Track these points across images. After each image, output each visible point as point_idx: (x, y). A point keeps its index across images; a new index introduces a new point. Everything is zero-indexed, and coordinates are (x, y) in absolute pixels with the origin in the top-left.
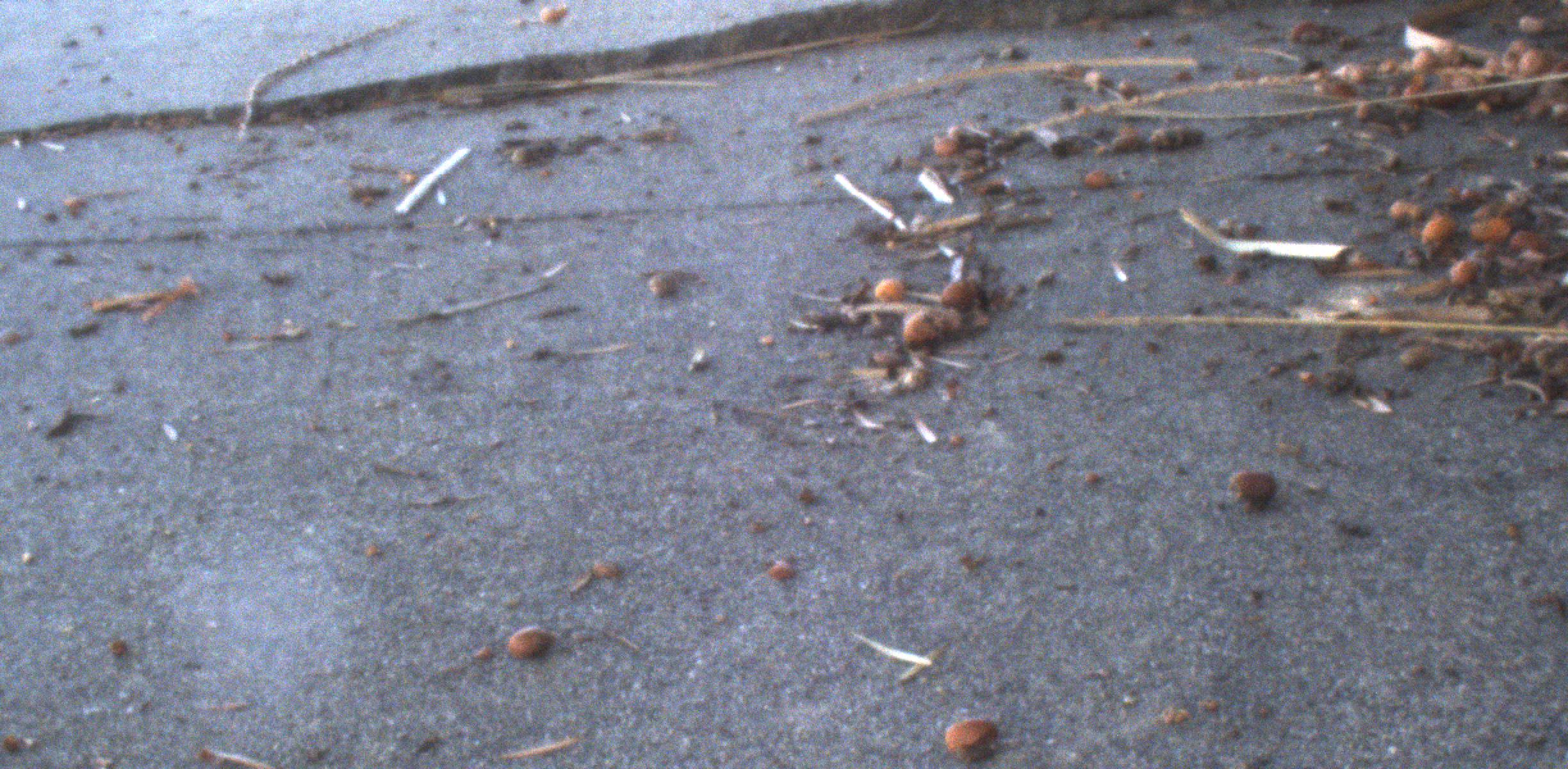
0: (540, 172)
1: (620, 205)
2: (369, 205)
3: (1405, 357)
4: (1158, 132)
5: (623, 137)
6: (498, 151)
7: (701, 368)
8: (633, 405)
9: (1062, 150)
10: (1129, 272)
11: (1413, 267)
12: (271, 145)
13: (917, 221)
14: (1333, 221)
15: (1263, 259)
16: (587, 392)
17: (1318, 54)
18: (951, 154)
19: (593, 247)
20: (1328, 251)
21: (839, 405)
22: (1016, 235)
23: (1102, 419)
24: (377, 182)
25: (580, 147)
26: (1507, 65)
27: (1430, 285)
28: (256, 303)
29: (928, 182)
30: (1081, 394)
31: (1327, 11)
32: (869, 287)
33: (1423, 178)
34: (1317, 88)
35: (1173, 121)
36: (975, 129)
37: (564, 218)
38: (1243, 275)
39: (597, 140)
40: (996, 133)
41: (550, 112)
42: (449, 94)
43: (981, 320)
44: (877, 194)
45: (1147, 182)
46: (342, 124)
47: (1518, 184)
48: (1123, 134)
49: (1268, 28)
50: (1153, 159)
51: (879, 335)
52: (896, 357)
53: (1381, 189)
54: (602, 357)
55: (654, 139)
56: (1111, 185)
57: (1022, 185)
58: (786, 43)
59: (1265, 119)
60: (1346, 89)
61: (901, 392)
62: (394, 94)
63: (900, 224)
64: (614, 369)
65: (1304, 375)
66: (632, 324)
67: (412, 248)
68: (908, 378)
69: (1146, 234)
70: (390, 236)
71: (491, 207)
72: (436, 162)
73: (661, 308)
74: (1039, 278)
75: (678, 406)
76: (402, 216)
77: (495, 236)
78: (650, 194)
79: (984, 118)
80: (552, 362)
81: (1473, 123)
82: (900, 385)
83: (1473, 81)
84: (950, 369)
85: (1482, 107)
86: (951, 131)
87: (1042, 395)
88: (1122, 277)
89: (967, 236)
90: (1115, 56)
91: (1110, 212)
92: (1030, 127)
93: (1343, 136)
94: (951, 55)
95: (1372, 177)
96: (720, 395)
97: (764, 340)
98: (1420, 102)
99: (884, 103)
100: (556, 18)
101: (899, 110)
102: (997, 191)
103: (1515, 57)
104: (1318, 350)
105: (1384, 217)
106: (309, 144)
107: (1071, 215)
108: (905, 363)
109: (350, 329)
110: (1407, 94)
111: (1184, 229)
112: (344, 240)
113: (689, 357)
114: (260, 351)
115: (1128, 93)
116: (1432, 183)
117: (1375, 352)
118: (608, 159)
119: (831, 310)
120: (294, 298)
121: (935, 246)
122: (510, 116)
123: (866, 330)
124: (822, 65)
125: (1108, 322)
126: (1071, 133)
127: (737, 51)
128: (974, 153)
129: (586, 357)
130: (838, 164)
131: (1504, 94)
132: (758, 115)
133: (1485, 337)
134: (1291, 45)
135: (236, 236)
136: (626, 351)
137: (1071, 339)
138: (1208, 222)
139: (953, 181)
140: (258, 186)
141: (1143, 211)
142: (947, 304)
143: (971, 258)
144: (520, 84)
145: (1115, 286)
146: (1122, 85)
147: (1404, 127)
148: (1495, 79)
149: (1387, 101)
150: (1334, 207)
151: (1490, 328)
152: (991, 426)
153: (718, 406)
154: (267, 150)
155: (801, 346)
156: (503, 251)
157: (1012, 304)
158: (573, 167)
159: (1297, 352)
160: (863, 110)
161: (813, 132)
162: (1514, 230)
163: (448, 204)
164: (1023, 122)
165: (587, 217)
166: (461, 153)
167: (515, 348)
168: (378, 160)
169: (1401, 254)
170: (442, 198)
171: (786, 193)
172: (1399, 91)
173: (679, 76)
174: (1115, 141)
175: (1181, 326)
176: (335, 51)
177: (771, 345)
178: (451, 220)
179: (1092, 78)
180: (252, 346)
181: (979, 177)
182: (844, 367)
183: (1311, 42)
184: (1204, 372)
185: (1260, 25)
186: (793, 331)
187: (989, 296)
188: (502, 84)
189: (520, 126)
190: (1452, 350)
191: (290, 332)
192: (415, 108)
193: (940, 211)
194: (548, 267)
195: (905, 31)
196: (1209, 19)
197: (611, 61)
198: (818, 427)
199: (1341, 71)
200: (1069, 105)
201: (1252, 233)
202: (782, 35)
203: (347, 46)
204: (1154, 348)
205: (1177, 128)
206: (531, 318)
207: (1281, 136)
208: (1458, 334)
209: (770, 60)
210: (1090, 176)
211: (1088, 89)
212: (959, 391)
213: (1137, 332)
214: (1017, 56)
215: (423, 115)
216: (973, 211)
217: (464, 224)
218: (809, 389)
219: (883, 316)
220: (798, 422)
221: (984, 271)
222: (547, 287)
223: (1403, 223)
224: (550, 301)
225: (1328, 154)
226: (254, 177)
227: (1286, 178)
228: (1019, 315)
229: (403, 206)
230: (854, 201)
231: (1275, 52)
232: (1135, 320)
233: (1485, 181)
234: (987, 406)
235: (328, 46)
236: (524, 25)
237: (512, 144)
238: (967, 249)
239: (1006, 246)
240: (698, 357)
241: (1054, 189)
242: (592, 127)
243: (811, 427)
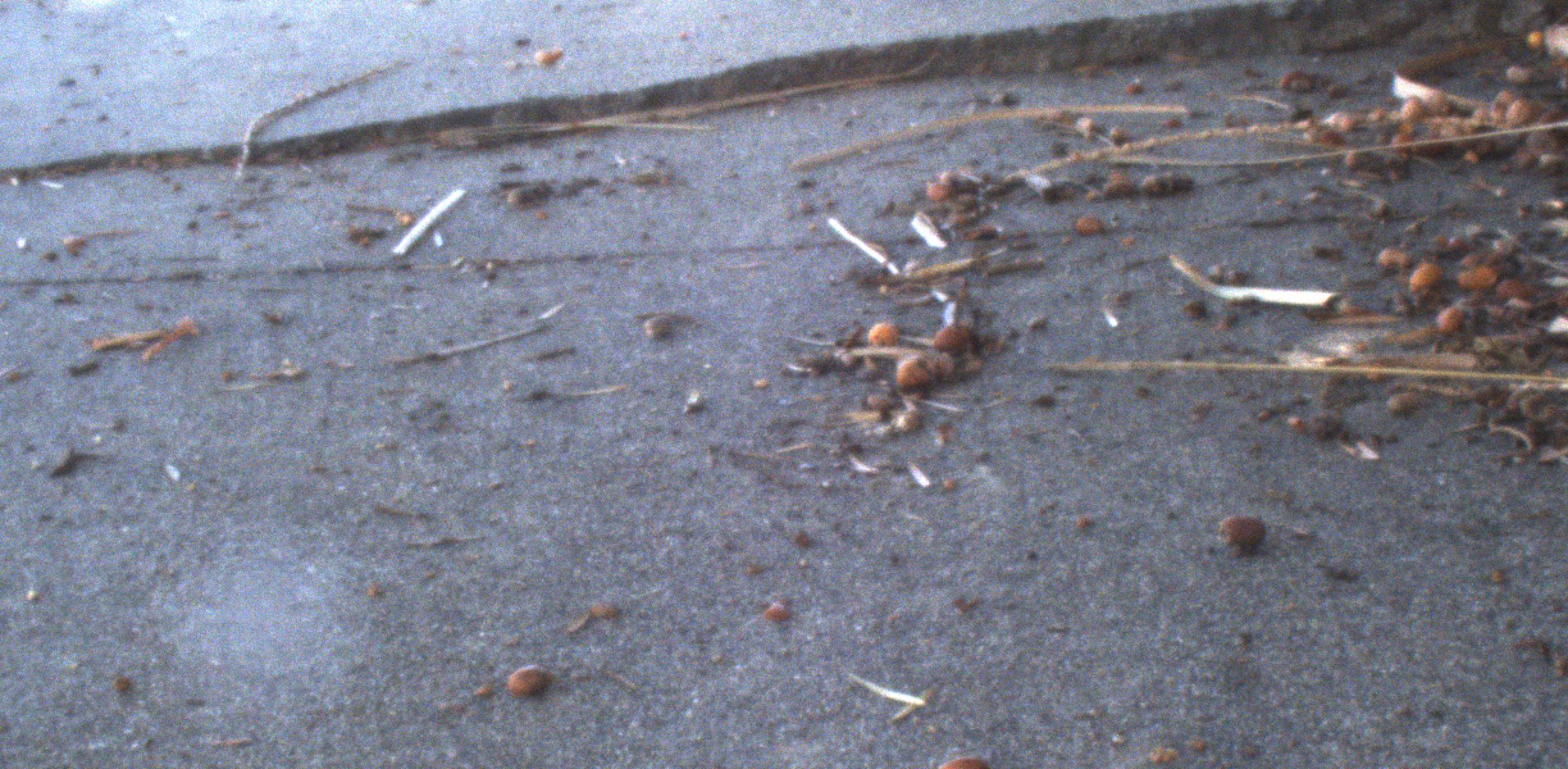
0: (537, 213)
1: (615, 247)
2: (366, 246)
3: (1393, 402)
4: (1148, 179)
5: (617, 180)
6: (494, 192)
7: (697, 409)
8: (629, 448)
9: (1054, 196)
10: (1120, 317)
11: (1399, 314)
12: (267, 185)
13: (909, 266)
14: (1323, 268)
15: (1253, 305)
16: (582, 434)
17: (1308, 101)
18: (942, 200)
19: (590, 289)
20: (1316, 298)
21: (834, 449)
22: (1008, 280)
23: (1092, 464)
24: (375, 223)
25: (574, 190)
26: (1494, 115)
27: (1420, 331)
28: (256, 343)
29: (921, 227)
30: (1073, 438)
31: (1316, 60)
32: (863, 330)
33: (1412, 226)
34: (1307, 136)
35: (1164, 168)
36: (967, 174)
37: (560, 261)
38: (1233, 322)
39: (591, 183)
40: (987, 179)
41: (546, 155)
42: (445, 135)
43: (973, 364)
44: (870, 239)
45: (1137, 228)
46: (338, 164)
47: (1504, 232)
48: (1114, 180)
49: (1259, 76)
50: (1144, 205)
51: (873, 378)
52: (891, 401)
53: (1370, 236)
54: (598, 398)
55: (649, 182)
56: (1102, 231)
57: (1013, 230)
58: (779, 87)
59: (1255, 166)
60: (1335, 138)
61: (894, 435)
62: (389, 135)
63: (893, 269)
64: (609, 410)
65: (1292, 420)
66: (627, 366)
67: (409, 289)
68: (901, 421)
69: (1137, 278)
70: (389, 278)
71: (488, 250)
72: (432, 202)
73: (658, 350)
74: (1032, 321)
75: (675, 448)
76: (398, 258)
77: (492, 277)
78: (646, 237)
79: (975, 163)
80: (549, 403)
81: (1462, 172)
82: (893, 428)
83: (1460, 131)
84: (943, 412)
85: (1470, 156)
86: (943, 176)
87: (1034, 439)
88: (1113, 322)
89: (960, 280)
90: (1104, 103)
91: (1101, 258)
92: (1022, 173)
93: (1332, 184)
94: (943, 100)
95: (1361, 223)
96: (714, 437)
97: (758, 383)
98: (1408, 151)
99: (877, 148)
100: (551, 61)
101: (890, 155)
102: (989, 237)
103: (1502, 107)
104: (1308, 396)
105: (1372, 264)
106: (304, 184)
107: (1063, 261)
108: (900, 406)
109: (349, 369)
110: (1396, 143)
111: (1175, 275)
112: (343, 280)
113: (684, 399)
114: (259, 390)
115: (1119, 141)
116: (1420, 230)
117: (1363, 399)
118: (603, 200)
119: (826, 352)
120: (293, 338)
121: (927, 291)
122: (503, 159)
123: (860, 374)
124: (814, 109)
125: (1100, 366)
126: (1062, 179)
127: (730, 96)
128: (966, 198)
129: (582, 398)
130: (832, 207)
131: (1492, 143)
132: (752, 158)
133: (1471, 384)
134: (1280, 93)
135: (234, 277)
136: (622, 392)
137: (1062, 383)
138: (1199, 269)
139: (946, 226)
140: (256, 226)
141: (1132, 259)
142: (941, 348)
143: (964, 302)
144: (513, 126)
145: (1106, 331)
146: (1113, 132)
147: (1393, 176)
148: (1482, 129)
149: (1376, 149)
150: (1323, 254)
151: (1475, 375)
152: (983, 470)
153: (714, 450)
154: (264, 189)
155: (796, 389)
156: (501, 292)
157: (1005, 349)
158: (568, 209)
159: (1285, 398)
160: (856, 154)
161: (805, 176)
162: (1499, 280)
163: (445, 246)
164: (1014, 168)
165: (584, 259)
166: (456, 195)
167: (512, 389)
168: (373, 200)
169: (1390, 302)
170: (438, 240)
171: (780, 239)
172: (1387, 141)
173: (674, 119)
174: (1106, 186)
175: (1171, 372)
176: (331, 92)
177: (765, 388)
178: (448, 261)
179: (1084, 125)
180: (250, 386)
181: (972, 223)
182: (837, 410)
183: (1301, 91)
184: (1194, 417)
185: (1249, 73)
186: (788, 374)
187: (981, 340)
188: (498, 127)
189: (515, 168)
190: (1437, 395)
191: (288, 372)
192: (412, 148)
193: (933, 254)
194: (545, 309)
195: (898, 76)
196: (1199, 66)
197: (606, 103)
198: (813, 470)
199: (1331, 120)
200: (1060, 151)
201: (1242, 280)
202: (776, 79)
203: (344, 87)
204: (1144, 393)
205: (1169, 174)
206: (527, 361)
207: (1271, 184)
208: (1445, 381)
209: (764, 104)
210: (1080, 222)
211: (1079, 135)
212: (950, 434)
213: (1129, 377)
214: (1009, 102)
215: (419, 156)
216: (965, 256)
217: (460, 266)
218: (803, 432)
219: (876, 359)
220: (794, 465)
221: (977, 315)
222: (543, 329)
223: (1391, 271)
224: (544, 343)
225: (1316, 201)
226: (251, 217)
227: (1277, 225)
228: (1010, 359)
229: (401, 248)
230: (849, 245)
231: (1262, 99)
232: (1125, 365)
233: (1472, 230)
234: (980, 450)
235: (323, 88)
236: (519, 66)
237: (507, 186)
238: (960, 293)
239: (996, 291)
240: (693, 399)
241: (1046, 235)
242: (587, 169)
243: (806, 470)
